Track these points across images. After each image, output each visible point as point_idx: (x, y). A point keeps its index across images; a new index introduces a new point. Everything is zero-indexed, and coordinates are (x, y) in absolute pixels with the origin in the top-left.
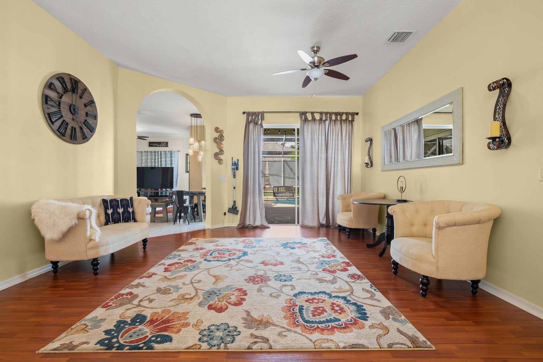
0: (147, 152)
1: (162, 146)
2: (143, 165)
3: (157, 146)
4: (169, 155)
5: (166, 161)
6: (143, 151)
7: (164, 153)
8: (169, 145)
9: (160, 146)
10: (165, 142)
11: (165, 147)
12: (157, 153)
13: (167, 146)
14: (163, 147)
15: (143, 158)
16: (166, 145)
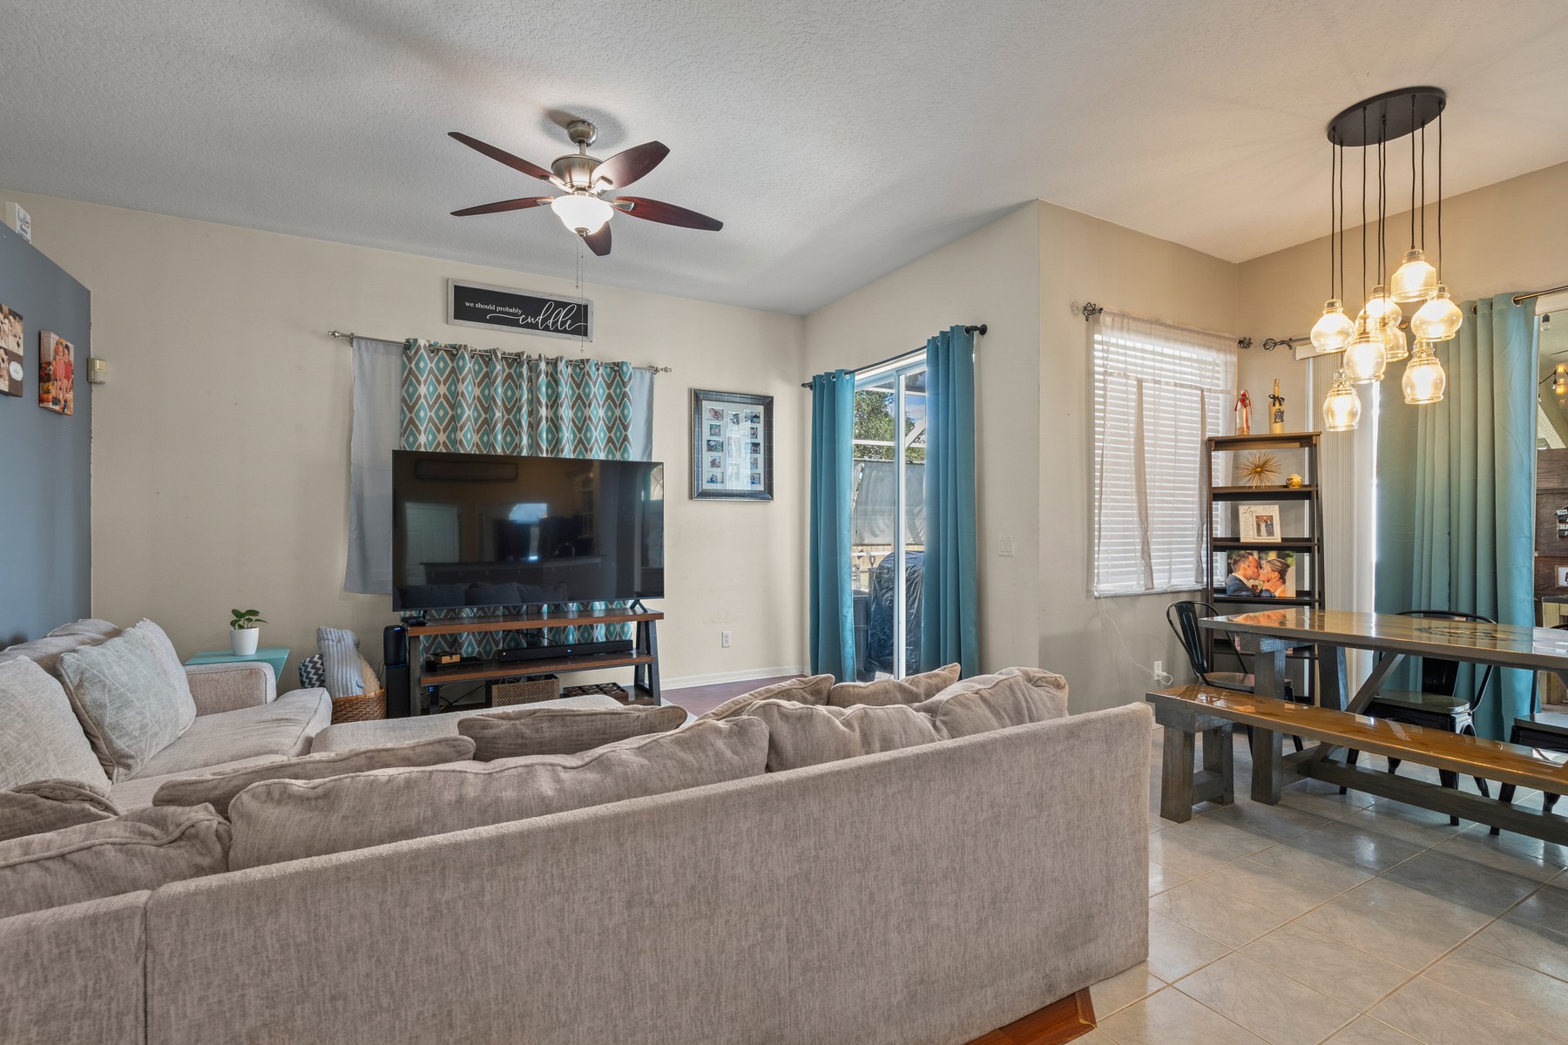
0: (454, 352)
1: (547, 329)
2: (422, 439)
3: (514, 323)
4: (598, 390)
5: (581, 425)
6: (422, 342)
7: (570, 370)
8: (596, 321)
9: (534, 326)
10: (567, 304)
11: (565, 331)
12: (525, 370)
13: (582, 331)
14: (556, 330)
15: (423, 390)
16: (575, 319)
